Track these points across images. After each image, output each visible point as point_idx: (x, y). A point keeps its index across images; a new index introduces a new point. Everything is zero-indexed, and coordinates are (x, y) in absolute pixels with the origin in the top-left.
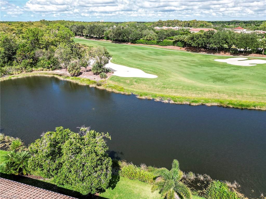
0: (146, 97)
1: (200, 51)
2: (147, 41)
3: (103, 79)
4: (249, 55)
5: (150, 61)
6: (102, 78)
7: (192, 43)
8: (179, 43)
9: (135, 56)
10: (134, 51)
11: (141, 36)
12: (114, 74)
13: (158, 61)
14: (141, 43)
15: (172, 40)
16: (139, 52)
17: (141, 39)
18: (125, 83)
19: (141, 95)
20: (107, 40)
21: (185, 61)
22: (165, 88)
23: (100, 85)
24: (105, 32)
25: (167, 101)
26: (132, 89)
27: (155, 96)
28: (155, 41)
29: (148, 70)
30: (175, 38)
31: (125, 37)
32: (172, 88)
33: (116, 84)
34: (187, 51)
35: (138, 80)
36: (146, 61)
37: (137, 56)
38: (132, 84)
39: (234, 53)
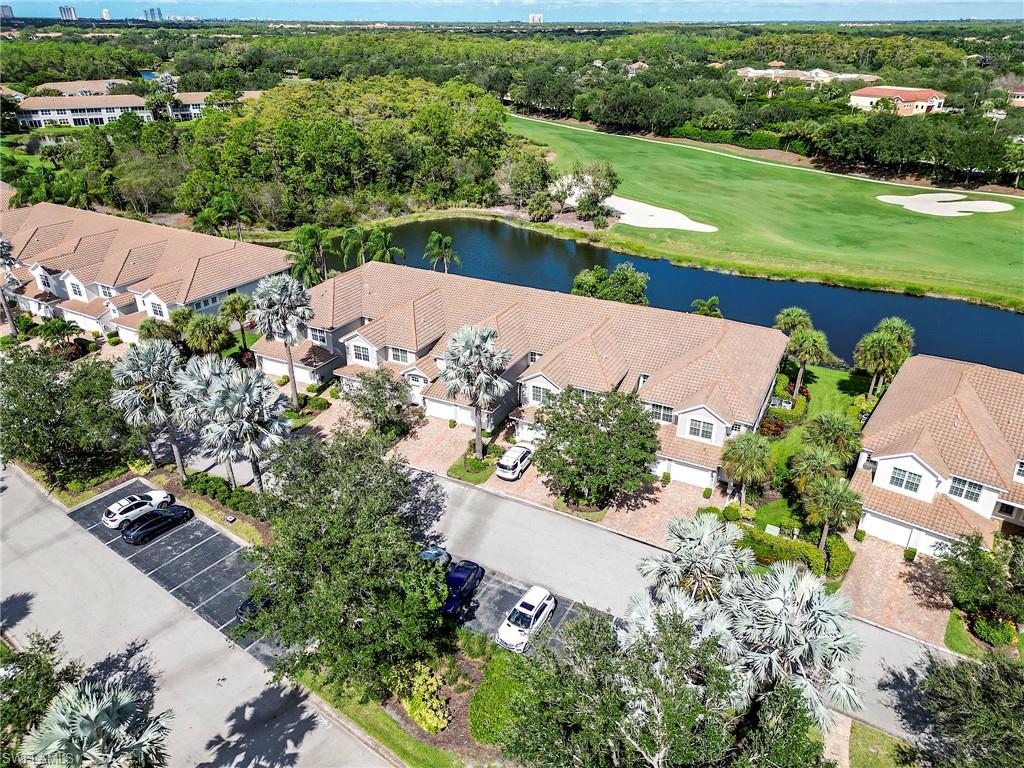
0: (690, 264)
1: (852, 170)
2: (704, 131)
3: (600, 230)
4: (980, 188)
5: (706, 194)
6: (598, 226)
7: (830, 148)
8: (798, 143)
9: (667, 177)
10: (664, 163)
11: (688, 114)
12: (621, 221)
13: (725, 195)
14: (687, 136)
15: (779, 131)
16: (680, 165)
17: (688, 126)
18: (646, 238)
19: (679, 261)
20: (581, 120)
21: (798, 197)
22: (728, 250)
23: (595, 241)
24: (578, 97)
25: (727, 272)
26: (662, 250)
27: (708, 264)
28: (729, 134)
29: (698, 215)
30: (788, 127)
31: (639, 118)
32: (742, 252)
33: (629, 239)
34: (816, 167)
35: (675, 234)
36: (695, 192)
37: (673, 179)
38: (661, 242)
39: (942, 181)
